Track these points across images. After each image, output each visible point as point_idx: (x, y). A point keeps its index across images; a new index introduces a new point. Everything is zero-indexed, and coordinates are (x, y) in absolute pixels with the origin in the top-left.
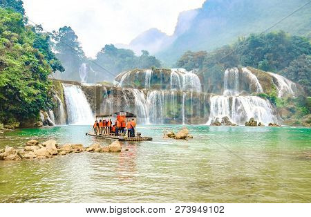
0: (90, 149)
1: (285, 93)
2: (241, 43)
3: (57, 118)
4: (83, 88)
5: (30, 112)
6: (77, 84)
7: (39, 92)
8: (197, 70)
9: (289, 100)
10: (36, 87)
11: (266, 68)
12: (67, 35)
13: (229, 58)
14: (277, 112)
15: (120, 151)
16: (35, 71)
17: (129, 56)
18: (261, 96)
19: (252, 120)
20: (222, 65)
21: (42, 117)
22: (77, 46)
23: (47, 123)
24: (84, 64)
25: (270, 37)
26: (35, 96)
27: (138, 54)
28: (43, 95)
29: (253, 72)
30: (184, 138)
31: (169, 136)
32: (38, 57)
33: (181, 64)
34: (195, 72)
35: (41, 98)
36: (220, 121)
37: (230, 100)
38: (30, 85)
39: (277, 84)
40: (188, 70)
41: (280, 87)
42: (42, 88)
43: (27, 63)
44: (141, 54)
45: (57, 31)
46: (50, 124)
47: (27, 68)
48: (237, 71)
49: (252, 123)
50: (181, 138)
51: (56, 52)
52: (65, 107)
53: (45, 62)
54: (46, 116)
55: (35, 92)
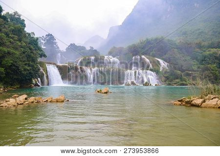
0: (46, 100)
1: (164, 68)
2: (141, 43)
3: (42, 83)
4: (57, 66)
5: (26, 79)
6: (54, 64)
7: (31, 68)
8: (118, 57)
9: (166, 72)
10: (29, 65)
11: (154, 56)
12: (50, 38)
13: (135, 51)
14: (159, 79)
15: (63, 101)
16: (29, 57)
17: (83, 50)
18: (151, 70)
19: (146, 83)
20: (131, 54)
21: (34, 82)
22: (55, 44)
23: (36, 85)
24: (59, 54)
25: (156, 39)
26: (28, 70)
27: (88, 48)
28: (33, 70)
29: (147, 58)
30: (106, 93)
31: (98, 92)
32: (30, 49)
33: (110, 53)
34: (117, 58)
35: (32, 71)
36: (130, 83)
37: (135, 72)
38: (26, 64)
39: (160, 64)
40: (114, 57)
41: (161, 66)
42: (33, 66)
43: (24, 53)
44: (89, 48)
45: (45, 36)
46: (39, 86)
47: (24, 55)
48: (139, 57)
49: (147, 84)
50: (105, 93)
51: (44, 48)
52: (47, 77)
53: (35, 52)
54: (36, 82)
55: (28, 68)
